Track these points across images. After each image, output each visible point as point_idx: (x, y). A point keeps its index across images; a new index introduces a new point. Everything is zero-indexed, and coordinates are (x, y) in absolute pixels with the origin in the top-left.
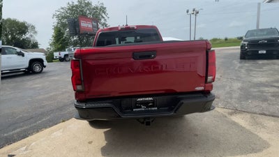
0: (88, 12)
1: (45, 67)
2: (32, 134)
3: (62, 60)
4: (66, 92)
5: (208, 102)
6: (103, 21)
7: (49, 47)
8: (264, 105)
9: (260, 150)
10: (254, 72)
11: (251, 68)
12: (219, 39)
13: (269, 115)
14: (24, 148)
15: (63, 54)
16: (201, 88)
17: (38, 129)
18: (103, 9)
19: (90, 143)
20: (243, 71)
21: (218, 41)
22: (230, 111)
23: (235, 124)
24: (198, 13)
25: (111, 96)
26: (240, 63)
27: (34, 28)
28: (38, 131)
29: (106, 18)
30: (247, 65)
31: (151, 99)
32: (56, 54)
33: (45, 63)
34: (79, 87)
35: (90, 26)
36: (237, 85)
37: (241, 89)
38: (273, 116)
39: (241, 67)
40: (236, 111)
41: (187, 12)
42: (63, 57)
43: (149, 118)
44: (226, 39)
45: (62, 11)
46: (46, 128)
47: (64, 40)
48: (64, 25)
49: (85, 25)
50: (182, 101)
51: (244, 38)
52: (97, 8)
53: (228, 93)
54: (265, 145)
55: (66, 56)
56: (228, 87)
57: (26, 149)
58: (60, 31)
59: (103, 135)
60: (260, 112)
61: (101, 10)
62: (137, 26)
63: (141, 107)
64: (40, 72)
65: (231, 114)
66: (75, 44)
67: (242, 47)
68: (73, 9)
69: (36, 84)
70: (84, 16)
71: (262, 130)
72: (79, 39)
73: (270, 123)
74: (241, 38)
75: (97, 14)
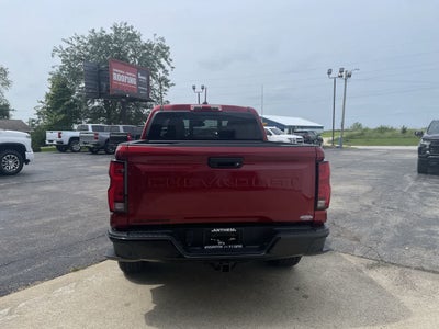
0: (131, 52)
1: (27, 162)
2: (16, 290)
3: (62, 148)
4: (78, 217)
5: (317, 238)
6: (160, 72)
7: (36, 117)
8: (426, 255)
9: (395, 320)
10: (432, 199)
11: (431, 191)
12: (392, 130)
13: (429, 271)
14: (7, 310)
15: (67, 135)
16: (308, 217)
17: (28, 282)
18: (163, 51)
19: (127, 305)
20: (415, 195)
21: (388, 134)
22: (371, 262)
23: (371, 282)
24: (349, 76)
25: (171, 222)
26: (416, 180)
27: (5, 74)
28: (27, 286)
29: (167, 68)
30: (424, 184)
31: (233, 230)
32: (52, 136)
33: (30, 154)
34: (119, 206)
35: (133, 81)
36: (396, 219)
37: (399, 227)
38: (434, 272)
39: (414, 188)
40: (381, 263)
41: (329, 73)
42: (66, 142)
43: (227, 260)
44: (404, 131)
45: (76, 43)
46: (42, 280)
47: (71, 106)
48: (75, 75)
49: (122, 78)
50: (278, 236)
51: (425, 135)
52: (150, 46)
53: (377, 233)
54: (405, 313)
55: (74, 140)
56: (379, 223)
57: (10, 313)
58: (64, 85)
59: (150, 294)
60: (417, 266)
61: (158, 50)
62: (223, 107)
63: (216, 243)
64: (16, 173)
65: (370, 267)
66: (95, 116)
67: (421, 150)
68: (100, 42)
69: (12, 197)
70: (121, 59)
71: (410, 292)
72: (107, 106)
73: (425, 281)
74: (420, 134)
75: (149, 59)
